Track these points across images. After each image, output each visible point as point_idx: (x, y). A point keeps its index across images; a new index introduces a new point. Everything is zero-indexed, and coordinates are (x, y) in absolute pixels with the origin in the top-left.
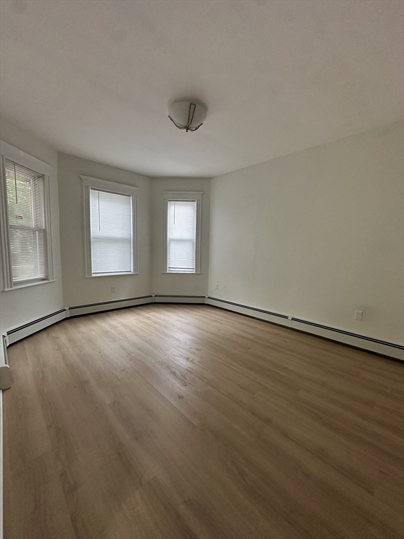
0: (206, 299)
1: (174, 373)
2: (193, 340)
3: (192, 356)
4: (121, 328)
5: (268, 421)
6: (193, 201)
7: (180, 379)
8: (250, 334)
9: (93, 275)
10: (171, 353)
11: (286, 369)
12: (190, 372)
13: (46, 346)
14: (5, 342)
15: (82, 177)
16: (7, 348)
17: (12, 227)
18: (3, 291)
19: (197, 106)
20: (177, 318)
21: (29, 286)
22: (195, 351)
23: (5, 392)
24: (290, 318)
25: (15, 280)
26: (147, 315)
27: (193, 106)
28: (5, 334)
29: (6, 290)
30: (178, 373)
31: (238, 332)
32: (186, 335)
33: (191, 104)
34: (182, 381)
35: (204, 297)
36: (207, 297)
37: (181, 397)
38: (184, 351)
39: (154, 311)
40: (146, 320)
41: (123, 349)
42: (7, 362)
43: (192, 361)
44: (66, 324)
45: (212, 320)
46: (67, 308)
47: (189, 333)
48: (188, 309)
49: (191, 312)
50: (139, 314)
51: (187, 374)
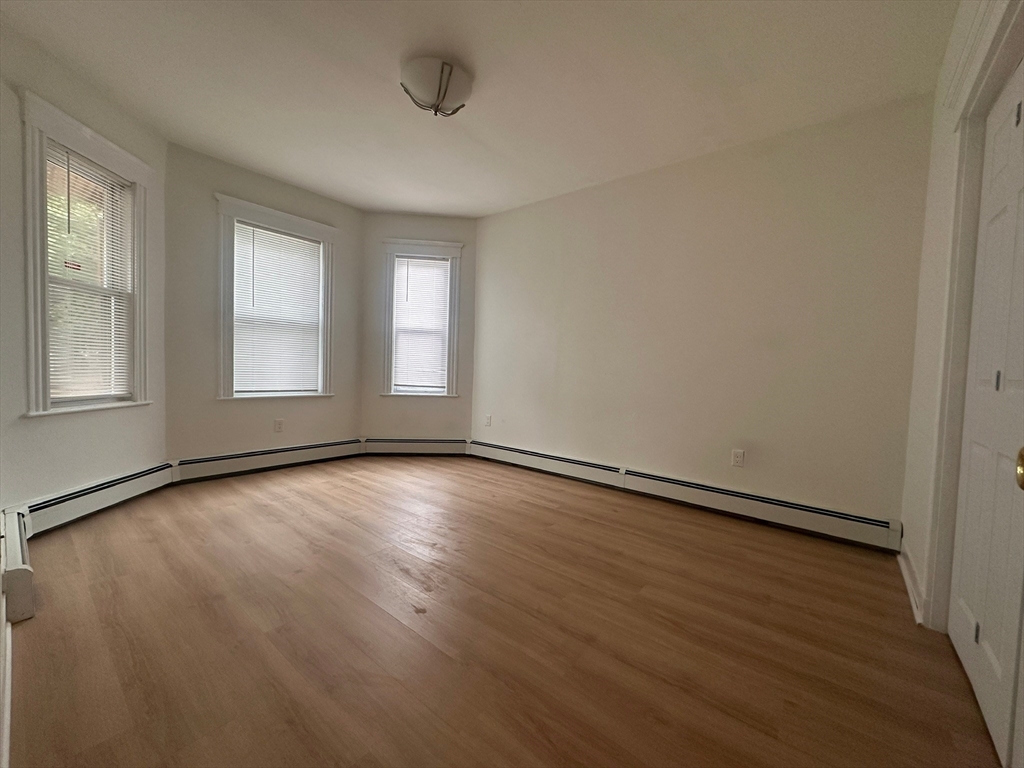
0: (468, 445)
1: (406, 572)
2: (442, 514)
3: (441, 541)
4: (294, 498)
5: (590, 640)
6: (444, 259)
7: (419, 580)
8: (551, 501)
9: (236, 395)
10: (399, 537)
11: (619, 554)
12: (438, 567)
13: (124, 534)
14: (22, 527)
15: (218, 196)
16: (28, 540)
17: (54, 280)
18: (25, 417)
19: (455, 69)
20: (411, 479)
21: (88, 410)
22: (448, 532)
23: (19, 628)
24: (623, 471)
25: (54, 394)
26: (349, 475)
27: (447, 69)
28: (25, 510)
29: (33, 413)
30: (414, 571)
31: (530, 499)
32: (428, 506)
33: (444, 64)
34: (423, 583)
35: (464, 441)
36: (469, 441)
37: (419, 611)
38: (424, 533)
39: (364, 468)
40: (347, 485)
41: (299, 533)
42: (27, 560)
43: (443, 549)
44: (171, 494)
45: (479, 480)
46: (174, 463)
47: (435, 503)
48: (432, 463)
49: (438, 468)
50: (332, 474)
51: (432, 571)
